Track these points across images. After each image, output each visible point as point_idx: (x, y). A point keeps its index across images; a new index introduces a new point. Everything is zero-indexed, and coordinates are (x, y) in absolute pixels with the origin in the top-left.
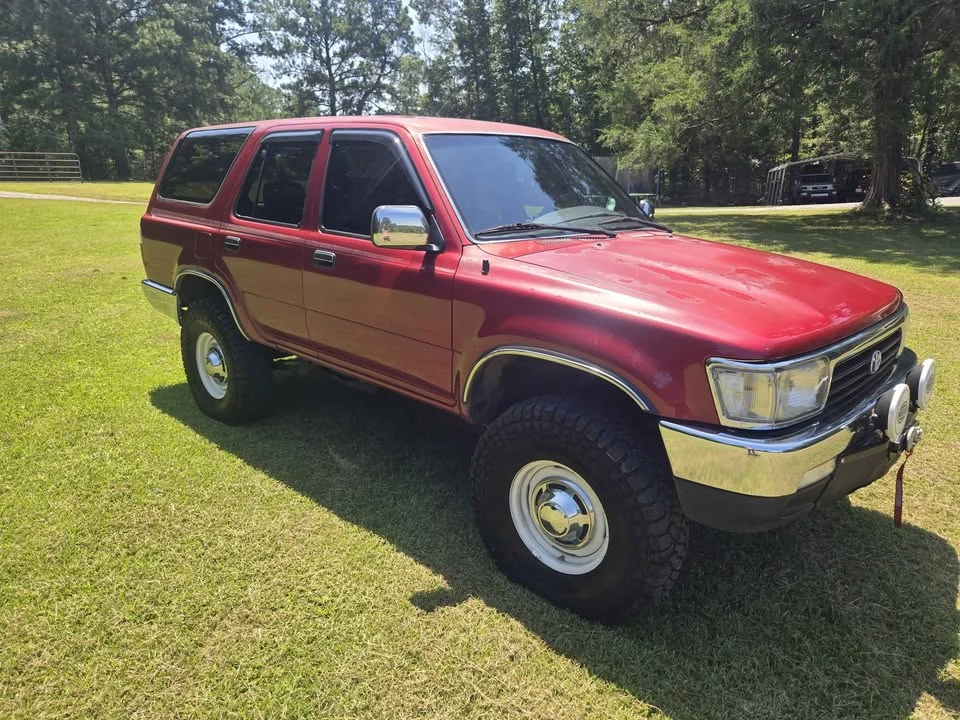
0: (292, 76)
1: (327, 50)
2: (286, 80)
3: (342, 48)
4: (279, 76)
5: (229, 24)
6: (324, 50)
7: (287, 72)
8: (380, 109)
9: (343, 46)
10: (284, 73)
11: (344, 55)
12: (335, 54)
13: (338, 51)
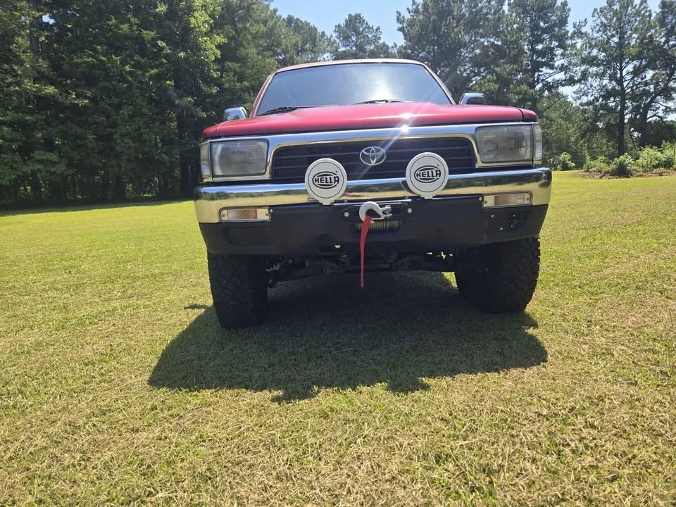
0: (589, 96)
1: (621, 71)
2: (585, 99)
3: (635, 67)
4: (579, 98)
5: (545, 70)
6: (619, 72)
7: (585, 94)
8: (667, 107)
9: (635, 65)
10: (583, 95)
11: (637, 72)
12: (628, 73)
13: (631, 70)
